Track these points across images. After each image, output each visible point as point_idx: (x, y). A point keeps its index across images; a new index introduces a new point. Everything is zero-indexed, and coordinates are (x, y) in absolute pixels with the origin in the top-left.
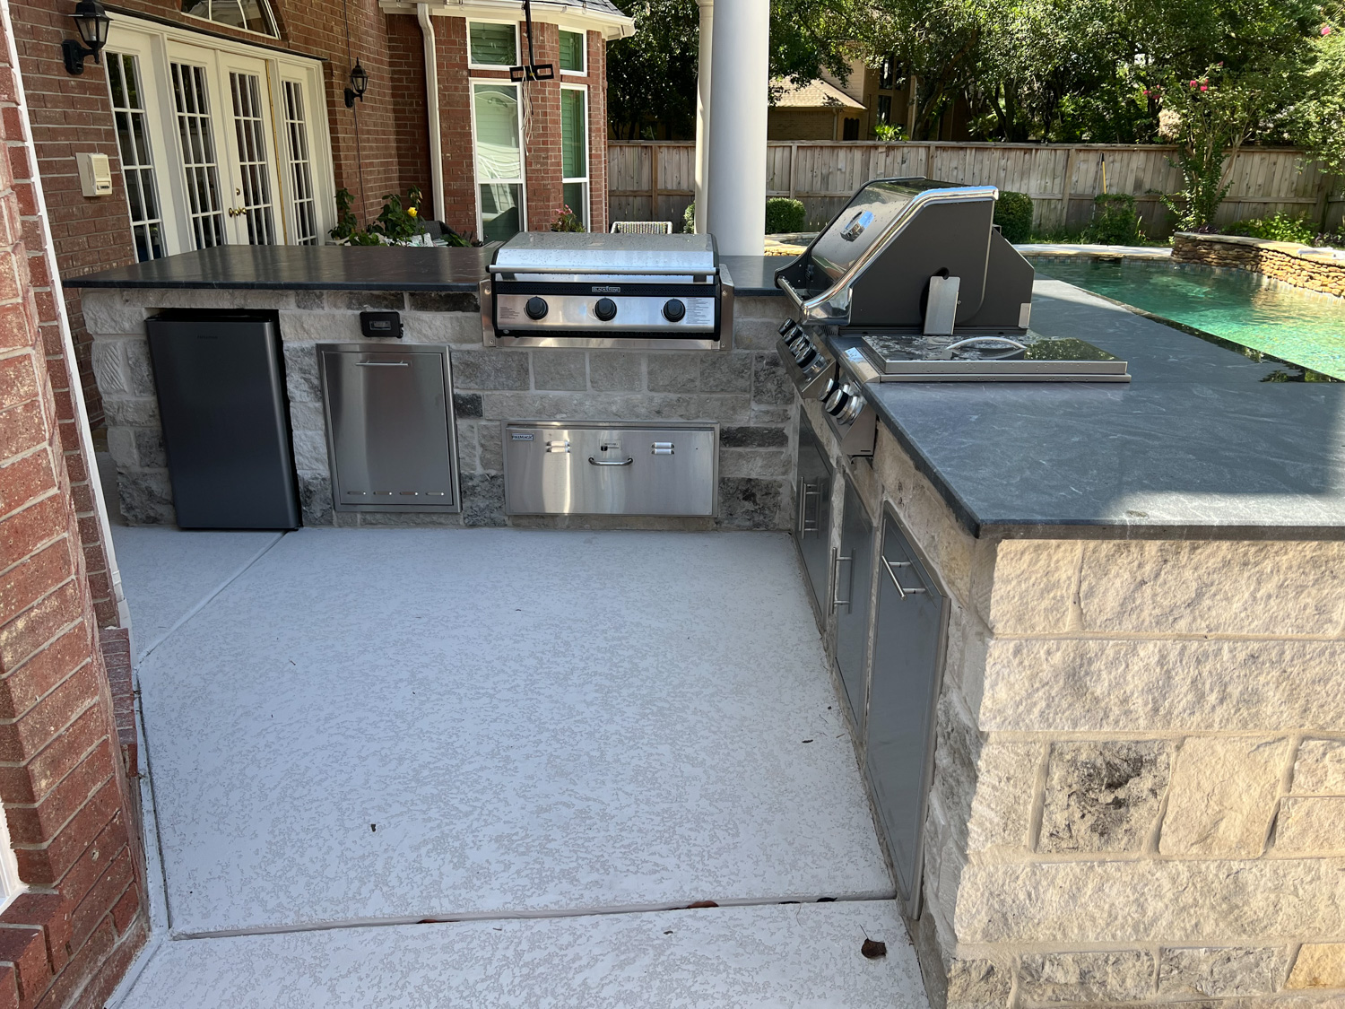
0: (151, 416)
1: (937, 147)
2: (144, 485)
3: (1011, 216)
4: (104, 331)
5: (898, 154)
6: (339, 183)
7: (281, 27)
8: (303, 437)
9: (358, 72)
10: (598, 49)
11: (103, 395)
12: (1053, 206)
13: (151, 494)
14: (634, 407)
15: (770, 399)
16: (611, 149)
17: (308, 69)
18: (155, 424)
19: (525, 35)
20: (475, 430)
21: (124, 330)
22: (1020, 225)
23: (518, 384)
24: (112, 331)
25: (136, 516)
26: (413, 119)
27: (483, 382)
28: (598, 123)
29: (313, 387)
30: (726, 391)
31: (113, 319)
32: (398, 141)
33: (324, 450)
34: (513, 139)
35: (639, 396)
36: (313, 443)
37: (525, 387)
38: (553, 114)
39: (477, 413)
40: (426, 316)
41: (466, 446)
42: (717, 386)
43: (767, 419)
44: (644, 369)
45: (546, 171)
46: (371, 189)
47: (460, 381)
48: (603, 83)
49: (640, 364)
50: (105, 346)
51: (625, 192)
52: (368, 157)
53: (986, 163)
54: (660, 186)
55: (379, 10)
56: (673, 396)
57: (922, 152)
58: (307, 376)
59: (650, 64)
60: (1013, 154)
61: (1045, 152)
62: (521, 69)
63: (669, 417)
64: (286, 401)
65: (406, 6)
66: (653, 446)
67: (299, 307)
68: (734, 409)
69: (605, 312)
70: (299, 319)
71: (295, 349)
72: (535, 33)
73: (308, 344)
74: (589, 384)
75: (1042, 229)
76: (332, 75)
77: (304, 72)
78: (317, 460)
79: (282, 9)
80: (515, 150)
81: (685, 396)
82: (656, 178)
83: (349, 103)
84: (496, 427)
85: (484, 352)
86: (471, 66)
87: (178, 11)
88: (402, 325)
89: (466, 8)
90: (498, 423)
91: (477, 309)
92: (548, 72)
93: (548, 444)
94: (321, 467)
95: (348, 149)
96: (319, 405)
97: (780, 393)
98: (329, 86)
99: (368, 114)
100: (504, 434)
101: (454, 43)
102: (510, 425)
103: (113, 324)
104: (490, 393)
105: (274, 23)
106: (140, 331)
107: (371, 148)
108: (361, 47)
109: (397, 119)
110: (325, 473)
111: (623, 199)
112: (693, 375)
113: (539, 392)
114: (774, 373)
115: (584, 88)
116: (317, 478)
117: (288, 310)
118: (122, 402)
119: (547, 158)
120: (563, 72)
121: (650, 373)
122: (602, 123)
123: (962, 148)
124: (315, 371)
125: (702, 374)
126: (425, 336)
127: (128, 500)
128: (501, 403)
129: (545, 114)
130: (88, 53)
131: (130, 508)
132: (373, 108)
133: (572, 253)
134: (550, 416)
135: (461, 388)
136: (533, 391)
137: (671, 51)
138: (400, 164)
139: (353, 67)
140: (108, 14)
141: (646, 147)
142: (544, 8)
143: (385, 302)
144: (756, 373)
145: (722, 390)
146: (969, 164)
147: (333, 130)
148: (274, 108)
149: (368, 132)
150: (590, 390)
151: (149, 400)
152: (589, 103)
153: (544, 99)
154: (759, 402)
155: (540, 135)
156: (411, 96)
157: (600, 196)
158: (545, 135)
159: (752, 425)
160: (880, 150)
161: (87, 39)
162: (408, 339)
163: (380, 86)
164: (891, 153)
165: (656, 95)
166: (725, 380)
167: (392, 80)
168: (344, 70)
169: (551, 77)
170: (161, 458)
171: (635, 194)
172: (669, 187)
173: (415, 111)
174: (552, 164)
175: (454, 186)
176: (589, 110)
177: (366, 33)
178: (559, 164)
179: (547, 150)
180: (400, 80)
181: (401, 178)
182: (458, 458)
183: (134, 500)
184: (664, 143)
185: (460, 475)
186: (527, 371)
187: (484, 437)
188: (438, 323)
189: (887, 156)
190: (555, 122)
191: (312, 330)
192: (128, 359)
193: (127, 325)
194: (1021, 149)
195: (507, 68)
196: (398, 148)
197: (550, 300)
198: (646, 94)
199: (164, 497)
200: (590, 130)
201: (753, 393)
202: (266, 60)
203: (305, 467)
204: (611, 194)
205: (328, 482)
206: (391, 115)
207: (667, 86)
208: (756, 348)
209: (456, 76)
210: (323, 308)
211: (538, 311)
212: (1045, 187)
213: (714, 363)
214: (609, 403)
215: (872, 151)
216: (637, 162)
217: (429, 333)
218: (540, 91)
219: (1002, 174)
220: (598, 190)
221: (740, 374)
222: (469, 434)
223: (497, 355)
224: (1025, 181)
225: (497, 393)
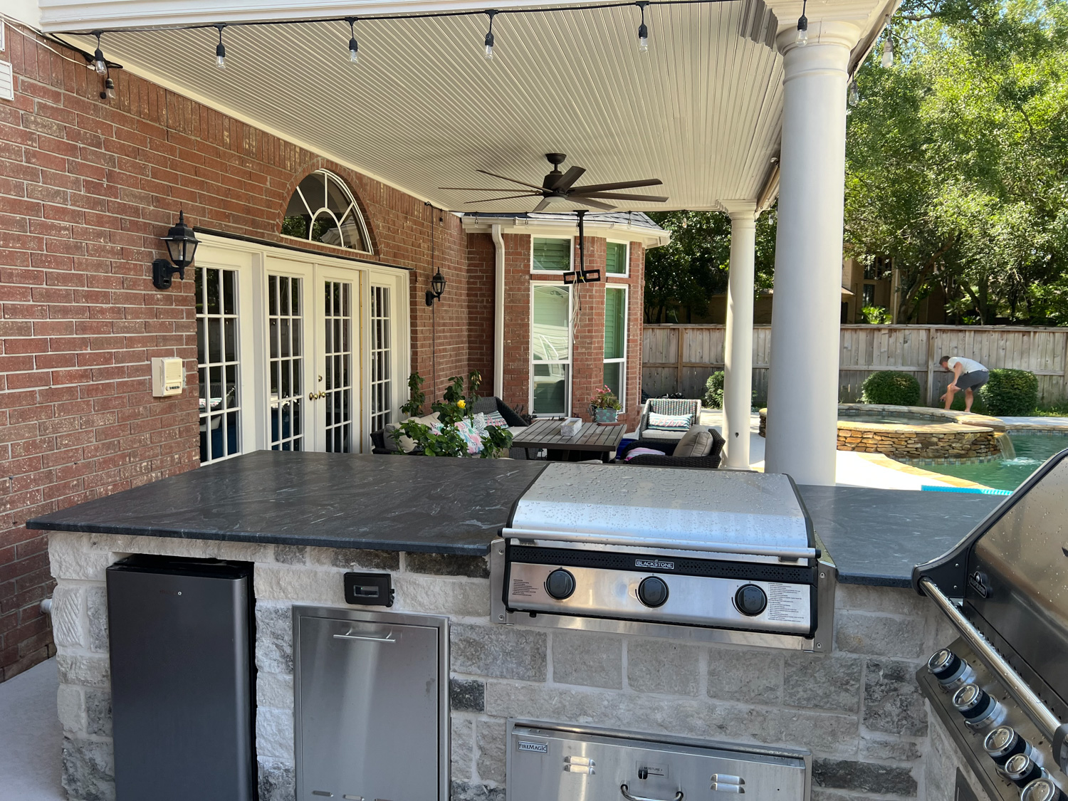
0: (104, 676)
1: (937, 330)
2: (88, 755)
3: (1017, 392)
4: (68, 576)
5: (900, 335)
6: (414, 367)
7: (374, 245)
8: (268, 715)
9: (438, 278)
10: (639, 256)
11: (58, 647)
12: (1054, 382)
13: (94, 767)
14: (687, 716)
15: (890, 726)
16: (645, 331)
17: (397, 276)
18: (107, 685)
19: (578, 247)
20: (474, 726)
21: (86, 575)
22: (1027, 400)
23: (531, 673)
24: (75, 576)
25: (76, 791)
26: (483, 313)
27: (487, 667)
28: (636, 314)
29: (284, 656)
30: (821, 707)
31: (77, 563)
32: (469, 330)
33: (289, 734)
34: (565, 321)
35: (694, 703)
36: (278, 724)
37: (541, 677)
38: (598, 308)
39: (478, 706)
40: (423, 579)
41: (461, 746)
42: (808, 699)
43: (885, 753)
44: (703, 667)
45: (590, 354)
46: (443, 370)
47: (459, 662)
48: (641, 282)
49: (697, 660)
50: (67, 592)
51: (655, 364)
52: (442, 344)
53: (985, 343)
54: (685, 359)
55: (462, 230)
56: (743, 707)
57: (923, 334)
58: (280, 642)
59: (677, 264)
60: (1011, 336)
61: (1043, 335)
62: (573, 273)
63: (736, 735)
64: (252, 671)
65: (483, 227)
66: (713, 779)
67: (277, 560)
68: (833, 734)
69: (652, 595)
70: (276, 574)
71: (268, 610)
72: (586, 245)
73: (284, 605)
74: (625, 681)
75: (1045, 401)
76: (416, 281)
77: (394, 280)
78: (281, 745)
79: (376, 231)
80: (566, 329)
81: (762, 708)
82: (682, 353)
83: (429, 302)
84: (499, 725)
85: (491, 629)
86: (532, 271)
87: (277, 233)
88: (393, 591)
89: (530, 227)
90: (502, 721)
91: (486, 574)
92: (595, 276)
93: (567, 760)
94: (286, 755)
95: (425, 339)
96: (289, 678)
97: (905, 718)
98: (413, 290)
99: (445, 310)
100: (509, 738)
101: (520, 254)
102: (518, 726)
103: (78, 568)
104: (494, 681)
105: (369, 242)
106: (103, 577)
107: (445, 337)
108: (444, 259)
109: (470, 313)
110: (290, 763)
111: (653, 369)
112: (773, 682)
113: (558, 685)
114: (895, 690)
115: (625, 287)
116: (279, 768)
117: (265, 563)
118: (76, 658)
119: (591, 343)
120: (608, 275)
121: (712, 673)
122: (639, 314)
123: (961, 331)
124: (288, 637)
125: (787, 681)
126: (421, 604)
127: (71, 770)
128: (508, 694)
129: (591, 308)
130: (176, 270)
131: (72, 780)
132: (450, 306)
133: (611, 509)
134: (570, 718)
135: (460, 673)
136: (550, 684)
137: (694, 254)
138: (470, 348)
139: (435, 275)
140: (198, 235)
141: (674, 329)
142: (595, 225)
143: (376, 560)
144: (868, 687)
145: (816, 706)
146: (969, 344)
147: (413, 324)
148: (363, 308)
149: (444, 325)
150: (627, 689)
151: (103, 656)
152: (629, 299)
153: (591, 297)
154: (873, 728)
155: (586, 325)
156: (482, 295)
157: (635, 373)
158: (591, 325)
159: (861, 759)
160: (883, 332)
161: (175, 258)
162: (400, 606)
163: (457, 288)
164: (894, 335)
165: (681, 286)
166: (820, 692)
167: (468, 283)
168: (427, 277)
169: (598, 279)
170: (108, 726)
171: (663, 366)
172: (693, 360)
173: (485, 307)
174: (595, 348)
175: (512, 366)
176: (629, 304)
177: (450, 248)
178: (601, 348)
179: (591, 337)
180: (475, 283)
181: (469, 360)
182: (450, 761)
183: (76, 771)
184: (689, 326)
185: (450, 782)
186: (544, 658)
187: (484, 737)
188: (437, 589)
189: (890, 337)
190: (601, 314)
191: (290, 589)
192: (88, 609)
193: (91, 571)
194: (1019, 332)
195: (561, 272)
196: (469, 336)
197: (578, 573)
198: (672, 286)
199: (107, 772)
200: (629, 320)
201: (862, 714)
202: (360, 271)
203: (266, 752)
204: (644, 365)
205: (291, 775)
206: (466, 310)
207: (689, 279)
208: (868, 652)
209: (520, 278)
210: (304, 563)
211: (563, 589)
212: (1046, 365)
213: (805, 668)
214: (653, 709)
215: (876, 333)
216: (666, 340)
217: (425, 601)
218: (588, 291)
219: (1002, 353)
220: (633, 368)
221: (843, 685)
222: (465, 731)
223: (507, 634)
224: (1025, 359)
225: (504, 681)
